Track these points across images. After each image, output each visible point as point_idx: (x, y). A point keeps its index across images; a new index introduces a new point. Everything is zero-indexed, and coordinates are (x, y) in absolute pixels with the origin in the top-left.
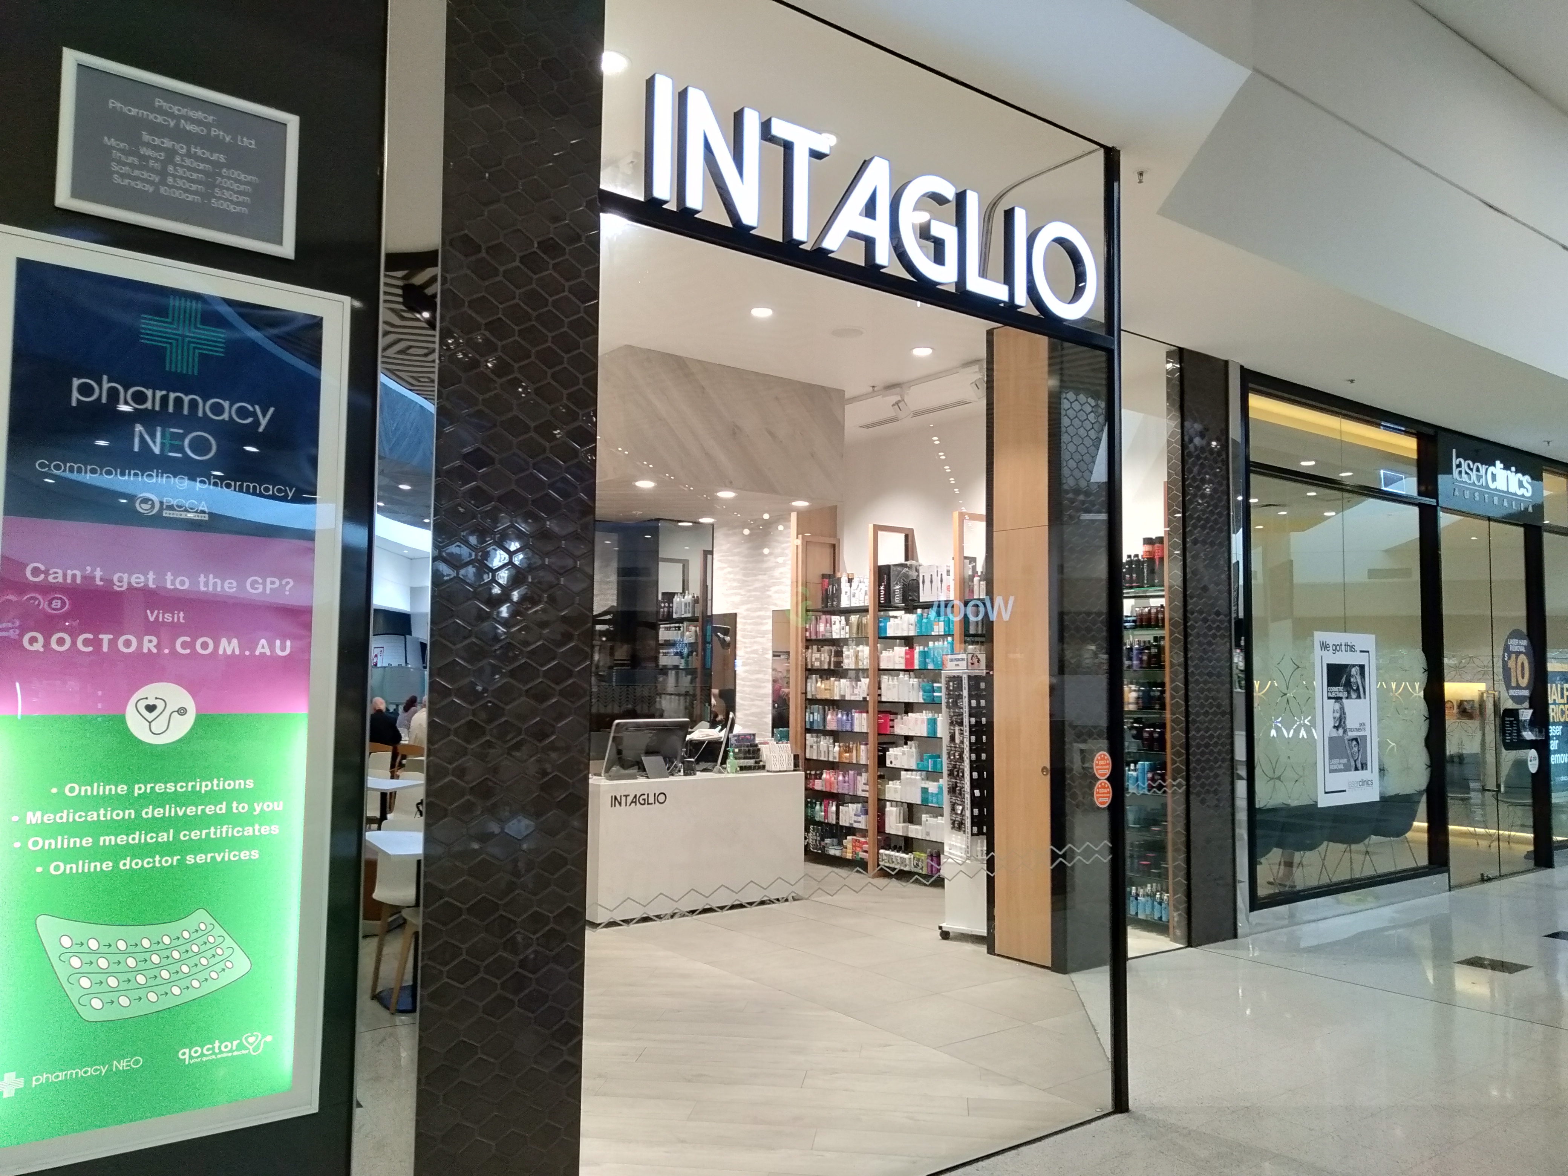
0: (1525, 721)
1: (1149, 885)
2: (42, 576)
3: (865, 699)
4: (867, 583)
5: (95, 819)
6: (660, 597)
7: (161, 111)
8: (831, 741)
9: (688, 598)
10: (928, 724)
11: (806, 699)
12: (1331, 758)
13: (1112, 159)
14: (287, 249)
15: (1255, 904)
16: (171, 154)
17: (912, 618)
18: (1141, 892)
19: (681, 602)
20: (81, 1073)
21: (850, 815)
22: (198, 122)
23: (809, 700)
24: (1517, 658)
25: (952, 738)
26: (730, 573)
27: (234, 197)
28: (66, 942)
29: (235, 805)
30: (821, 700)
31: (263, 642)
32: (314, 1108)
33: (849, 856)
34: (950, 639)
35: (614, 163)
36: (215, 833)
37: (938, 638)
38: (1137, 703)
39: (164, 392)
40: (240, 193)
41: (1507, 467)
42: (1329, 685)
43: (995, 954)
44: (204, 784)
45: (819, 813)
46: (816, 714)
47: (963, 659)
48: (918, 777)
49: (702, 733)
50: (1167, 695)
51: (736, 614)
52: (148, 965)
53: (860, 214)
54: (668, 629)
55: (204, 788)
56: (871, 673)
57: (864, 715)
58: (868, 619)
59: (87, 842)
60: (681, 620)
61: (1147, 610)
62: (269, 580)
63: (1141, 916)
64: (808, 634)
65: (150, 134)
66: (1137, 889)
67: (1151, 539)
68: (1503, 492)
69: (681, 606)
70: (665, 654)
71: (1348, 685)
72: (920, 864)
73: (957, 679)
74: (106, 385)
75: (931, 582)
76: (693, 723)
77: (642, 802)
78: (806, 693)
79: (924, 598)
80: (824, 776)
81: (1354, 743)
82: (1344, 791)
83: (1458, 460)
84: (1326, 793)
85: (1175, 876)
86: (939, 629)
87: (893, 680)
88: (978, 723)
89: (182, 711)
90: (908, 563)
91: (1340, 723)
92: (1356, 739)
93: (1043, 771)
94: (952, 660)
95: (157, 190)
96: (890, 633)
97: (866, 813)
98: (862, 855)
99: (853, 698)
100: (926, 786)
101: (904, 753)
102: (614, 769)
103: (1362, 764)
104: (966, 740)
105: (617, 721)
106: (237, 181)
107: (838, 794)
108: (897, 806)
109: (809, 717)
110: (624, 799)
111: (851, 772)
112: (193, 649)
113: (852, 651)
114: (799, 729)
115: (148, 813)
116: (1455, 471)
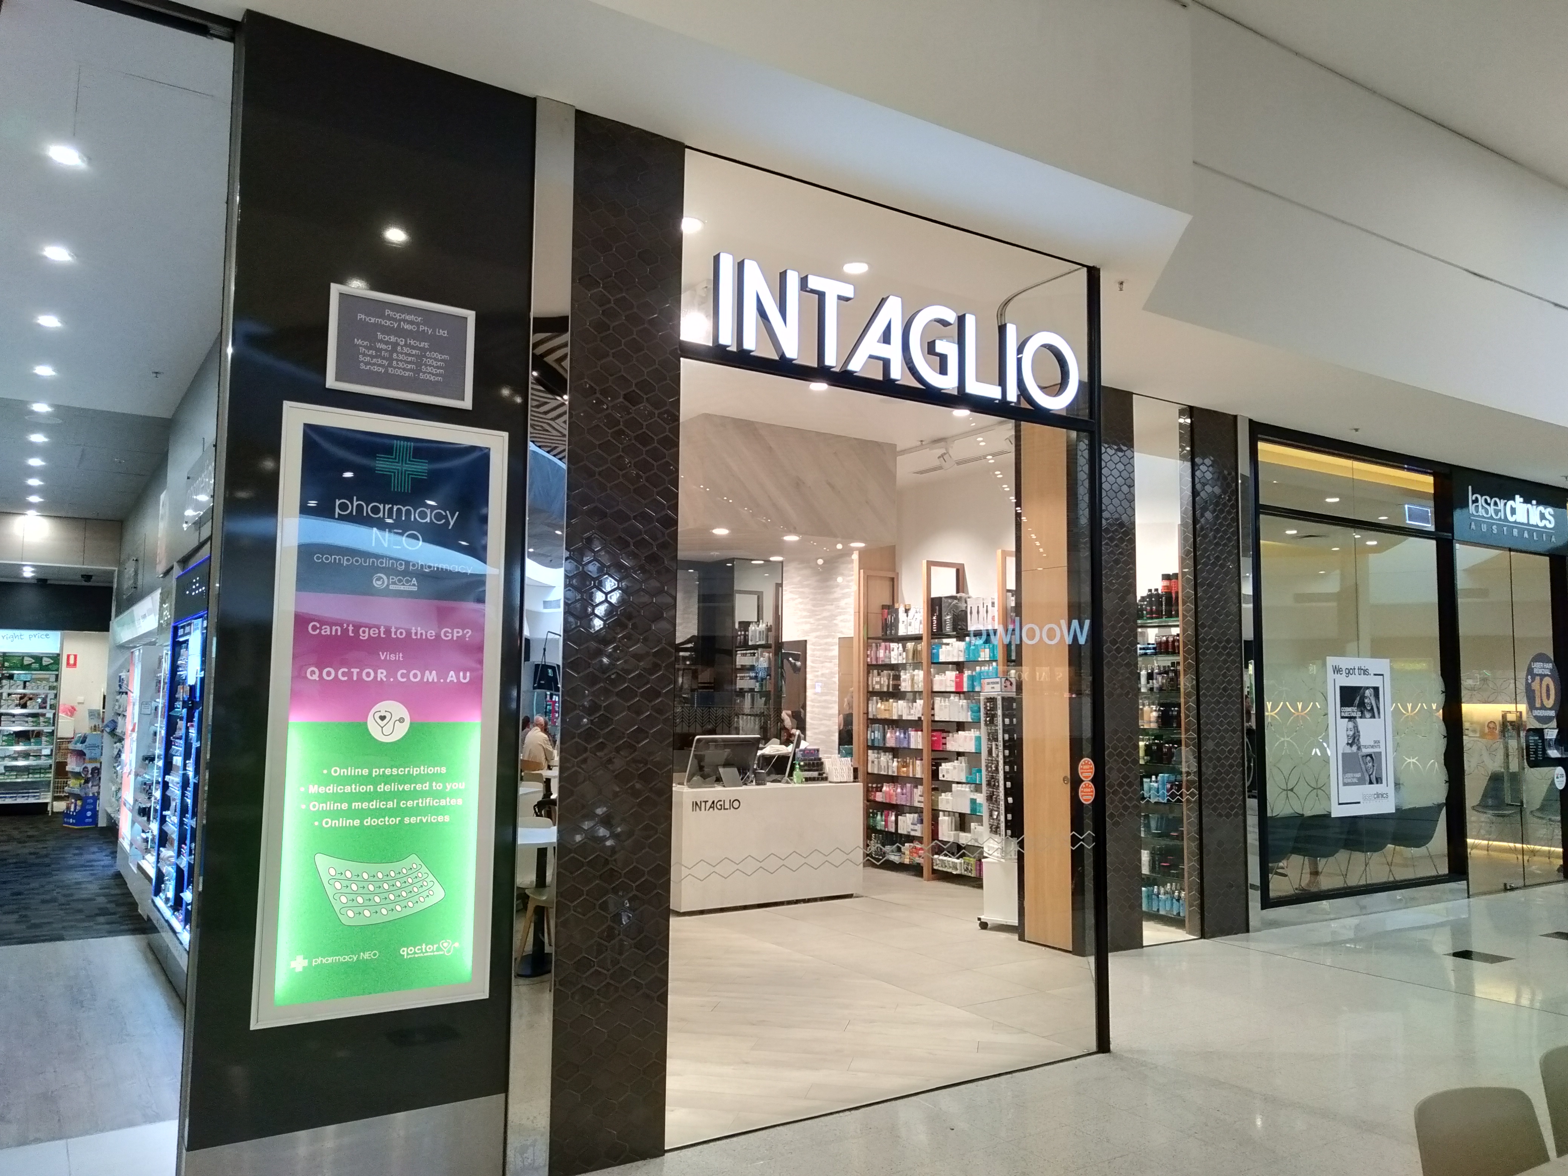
0: (1551, 740)
1: (1169, 884)
2: (318, 631)
3: (920, 718)
4: (922, 614)
5: (349, 791)
6: (737, 626)
7: (389, 318)
8: (891, 757)
9: (762, 626)
10: (976, 741)
11: (868, 719)
12: (1344, 772)
13: (1093, 276)
14: (467, 404)
15: (1267, 903)
16: (396, 344)
17: (962, 645)
18: (1162, 890)
19: (755, 630)
20: (342, 959)
21: (907, 824)
22: (411, 323)
23: (871, 719)
24: (1541, 680)
25: (990, 752)
26: (801, 603)
27: (434, 371)
28: (332, 872)
29: (434, 784)
30: (881, 720)
31: (452, 673)
32: (486, 996)
33: (907, 861)
34: (994, 664)
35: (692, 287)
36: (422, 803)
37: (984, 663)
38: (1157, 722)
39: (390, 506)
40: (438, 367)
41: (1527, 501)
42: (1342, 706)
43: (1025, 941)
44: (415, 769)
45: (879, 821)
46: (876, 732)
47: (997, 683)
48: (968, 789)
49: (774, 748)
50: (1183, 715)
51: (806, 641)
52: (381, 890)
53: (878, 341)
54: (744, 655)
55: (415, 773)
56: (925, 695)
57: (920, 733)
58: (922, 646)
59: (345, 806)
60: (756, 647)
61: (1164, 638)
62: (455, 630)
63: (1162, 912)
64: (869, 660)
65: (382, 334)
66: (1158, 889)
67: (1169, 575)
68: (1523, 524)
69: (756, 633)
70: (742, 678)
71: (1362, 706)
72: (969, 868)
73: (992, 700)
74: (355, 504)
75: (978, 612)
76: (766, 739)
77: (719, 807)
78: (867, 713)
79: (972, 627)
80: (884, 789)
81: (1369, 758)
82: (1359, 803)
83: (1475, 496)
84: (1340, 804)
85: (1190, 876)
86: (985, 655)
87: (945, 701)
88: (1011, 739)
89: (402, 720)
90: (958, 595)
91: (1354, 740)
92: (1370, 756)
93: (1064, 781)
94: (988, 684)
95: (387, 371)
96: (942, 659)
97: (921, 822)
98: (918, 860)
99: (910, 718)
100: (974, 797)
101: (955, 768)
102: (695, 778)
103: (1377, 779)
104: (1000, 754)
105: (698, 737)
106: (435, 359)
107: (897, 805)
108: (949, 816)
109: (870, 736)
110: (703, 804)
111: (908, 785)
112: (409, 679)
113: (908, 675)
114: (862, 746)
115: (381, 788)
116: (1472, 508)
